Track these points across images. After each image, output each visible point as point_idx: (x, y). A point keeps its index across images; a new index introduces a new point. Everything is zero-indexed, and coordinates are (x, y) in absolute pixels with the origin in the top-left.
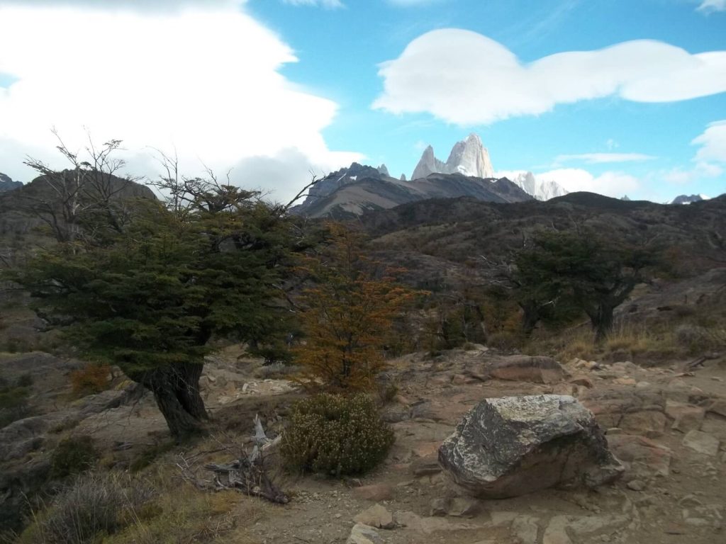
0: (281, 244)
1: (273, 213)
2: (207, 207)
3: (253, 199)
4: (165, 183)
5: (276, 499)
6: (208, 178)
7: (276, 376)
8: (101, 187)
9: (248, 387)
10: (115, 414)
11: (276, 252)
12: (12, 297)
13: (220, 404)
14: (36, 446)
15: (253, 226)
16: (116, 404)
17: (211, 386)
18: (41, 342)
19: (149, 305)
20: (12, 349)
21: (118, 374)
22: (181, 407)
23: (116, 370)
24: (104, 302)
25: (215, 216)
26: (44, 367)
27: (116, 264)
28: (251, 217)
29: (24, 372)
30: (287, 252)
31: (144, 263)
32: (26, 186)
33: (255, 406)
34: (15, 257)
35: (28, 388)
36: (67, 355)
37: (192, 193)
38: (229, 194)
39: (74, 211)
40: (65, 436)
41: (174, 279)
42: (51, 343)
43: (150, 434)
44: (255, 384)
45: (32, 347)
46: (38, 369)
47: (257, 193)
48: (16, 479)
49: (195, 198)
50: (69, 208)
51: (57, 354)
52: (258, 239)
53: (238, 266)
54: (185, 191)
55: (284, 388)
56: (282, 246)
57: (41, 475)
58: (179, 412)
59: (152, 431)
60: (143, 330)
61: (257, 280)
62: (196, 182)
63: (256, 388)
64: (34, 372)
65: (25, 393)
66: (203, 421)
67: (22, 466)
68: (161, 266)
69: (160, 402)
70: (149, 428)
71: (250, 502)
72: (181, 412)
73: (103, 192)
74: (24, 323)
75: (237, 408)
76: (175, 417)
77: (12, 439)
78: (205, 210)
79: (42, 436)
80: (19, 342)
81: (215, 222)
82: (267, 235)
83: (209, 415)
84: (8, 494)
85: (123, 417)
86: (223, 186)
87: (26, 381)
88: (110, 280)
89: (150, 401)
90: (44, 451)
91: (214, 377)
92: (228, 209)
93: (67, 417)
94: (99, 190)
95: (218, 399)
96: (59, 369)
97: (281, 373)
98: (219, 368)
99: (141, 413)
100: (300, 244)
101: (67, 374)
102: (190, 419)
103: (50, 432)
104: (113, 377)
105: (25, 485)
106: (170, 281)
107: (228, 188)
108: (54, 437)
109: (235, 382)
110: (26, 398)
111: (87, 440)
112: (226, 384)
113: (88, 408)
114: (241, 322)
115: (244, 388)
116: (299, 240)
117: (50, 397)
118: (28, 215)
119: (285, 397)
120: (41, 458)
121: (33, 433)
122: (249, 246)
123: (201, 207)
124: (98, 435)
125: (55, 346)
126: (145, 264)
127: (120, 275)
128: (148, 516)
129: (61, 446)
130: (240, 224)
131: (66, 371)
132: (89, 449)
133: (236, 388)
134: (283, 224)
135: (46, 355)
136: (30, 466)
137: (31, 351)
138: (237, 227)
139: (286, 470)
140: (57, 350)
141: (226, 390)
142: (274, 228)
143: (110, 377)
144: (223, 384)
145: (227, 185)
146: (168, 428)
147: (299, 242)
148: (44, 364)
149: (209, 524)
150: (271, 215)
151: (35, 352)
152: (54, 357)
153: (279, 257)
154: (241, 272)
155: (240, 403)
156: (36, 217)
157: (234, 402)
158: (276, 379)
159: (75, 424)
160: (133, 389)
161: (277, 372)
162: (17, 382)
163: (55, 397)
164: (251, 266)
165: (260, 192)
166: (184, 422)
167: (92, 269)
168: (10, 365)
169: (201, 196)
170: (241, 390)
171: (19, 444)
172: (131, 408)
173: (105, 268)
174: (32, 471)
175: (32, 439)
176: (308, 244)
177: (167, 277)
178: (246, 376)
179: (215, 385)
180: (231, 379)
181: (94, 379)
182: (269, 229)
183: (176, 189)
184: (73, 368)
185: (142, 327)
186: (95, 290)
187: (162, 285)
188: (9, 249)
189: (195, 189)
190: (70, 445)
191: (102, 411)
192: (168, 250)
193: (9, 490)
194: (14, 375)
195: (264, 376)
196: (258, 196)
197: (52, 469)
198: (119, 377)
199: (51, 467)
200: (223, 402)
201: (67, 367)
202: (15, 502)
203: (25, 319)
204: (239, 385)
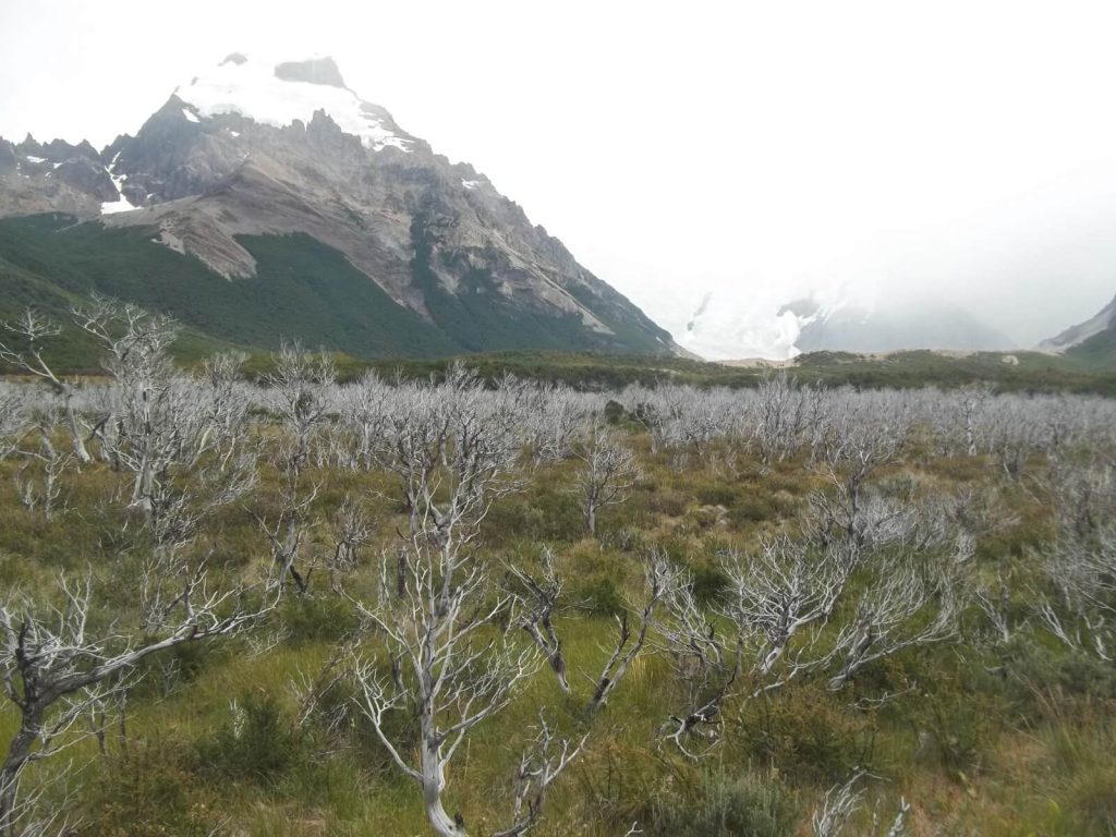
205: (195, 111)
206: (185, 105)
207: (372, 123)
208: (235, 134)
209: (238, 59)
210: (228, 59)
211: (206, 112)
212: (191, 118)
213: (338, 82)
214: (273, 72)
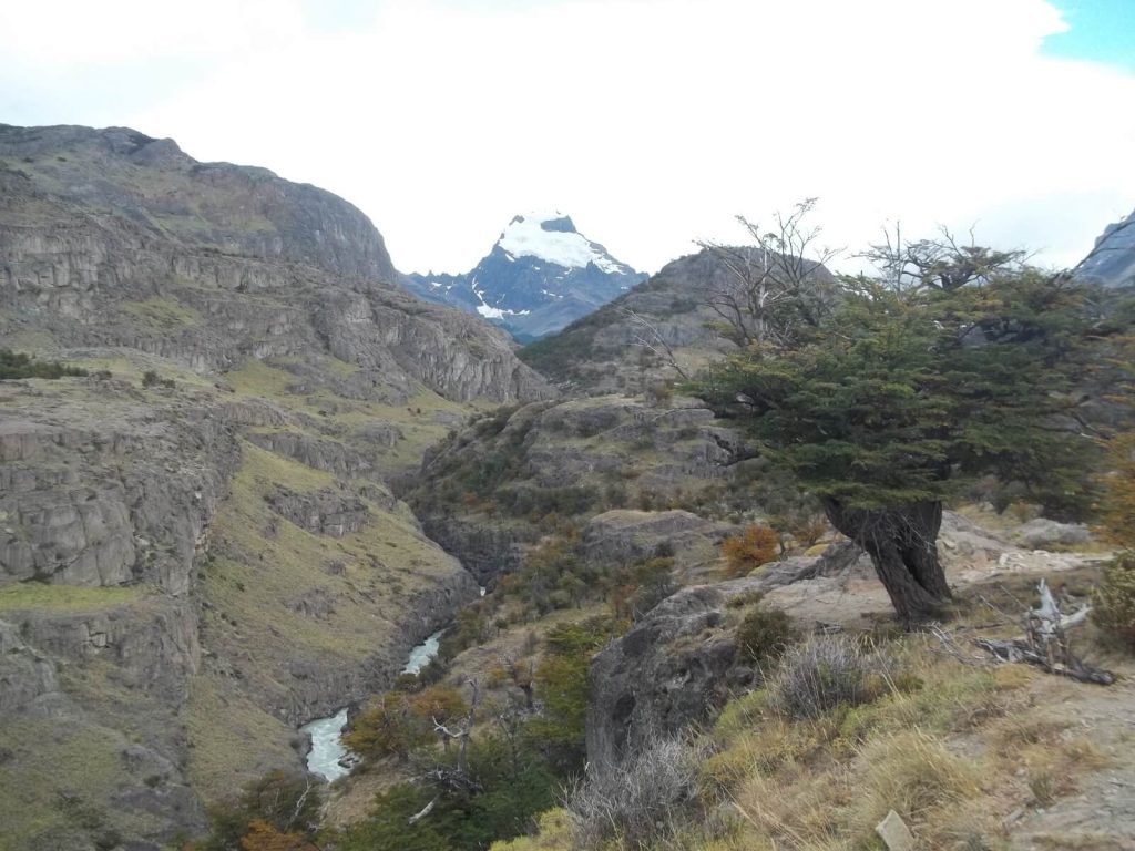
0: (1067, 329)
1: (1050, 282)
2: (939, 283)
3: (1014, 265)
4: (877, 253)
5: (1090, 677)
6: (940, 238)
7: (1053, 547)
8: (789, 267)
9: (1008, 559)
10: (812, 586)
11: (1057, 341)
12: (643, 434)
13: (965, 581)
14: (712, 621)
15: (1020, 305)
16: (809, 574)
17: (949, 554)
18: (682, 497)
19: (868, 426)
20: (646, 507)
21: (790, 545)
22: (911, 576)
23: (787, 539)
24: (811, 421)
25: (955, 294)
26: (687, 532)
27: (823, 371)
28: (1015, 291)
29: (663, 538)
30: (1075, 341)
31: (862, 366)
32: (654, 278)
33: (1026, 585)
34: (643, 378)
35: (669, 559)
36: (717, 516)
37: (918, 264)
38: (976, 261)
39: (761, 302)
40: (747, 610)
41: (906, 388)
42: (695, 498)
43: (864, 616)
44: (1020, 557)
45: (671, 504)
46: (680, 534)
47: (1017, 254)
48: (695, 659)
49: (922, 271)
50: (755, 299)
51: (704, 515)
52: (1027, 324)
53: (998, 364)
54: (907, 262)
55: (1070, 563)
56: (1067, 332)
57: (725, 657)
58: (909, 585)
59: (866, 611)
60: (867, 458)
61: (1030, 385)
62: (923, 246)
63: (1022, 561)
64: (675, 538)
65: (666, 567)
66: (945, 600)
67: (699, 644)
68: (885, 370)
69: (880, 569)
70: (861, 607)
71: (1051, 680)
72: (911, 584)
73: (792, 274)
74: (659, 470)
75: (996, 586)
76: (903, 590)
77: (682, 611)
78: (937, 287)
79: (717, 611)
80: (654, 496)
81: (954, 302)
82: (1046, 317)
83: (954, 593)
84: (687, 677)
85: (823, 591)
86: (963, 248)
87: (665, 551)
88: (817, 391)
89: (859, 571)
90: (724, 628)
91: (953, 541)
92: (975, 283)
93: (747, 589)
94: (788, 272)
95: (961, 575)
96: (706, 535)
97: (1062, 543)
98: (959, 530)
99: (850, 586)
100: (1100, 327)
101: (719, 543)
102: (925, 595)
103: (728, 606)
104: (783, 549)
105: (706, 669)
106: (902, 392)
107: (971, 250)
108: (733, 612)
109: (987, 550)
110: (669, 574)
111: (780, 615)
112: (972, 553)
113: (772, 578)
114: (1009, 447)
115: (1003, 560)
116: (1096, 321)
117: (699, 574)
118: (658, 319)
119: (1076, 573)
120: (722, 637)
121: (706, 605)
122: (1010, 336)
123: (931, 284)
124: (791, 612)
125: (700, 504)
126: (863, 369)
127: (833, 385)
128: (905, 687)
129: (747, 621)
130: (999, 302)
131: (717, 539)
132: (784, 629)
133: (989, 560)
134: (1067, 299)
135: (689, 515)
136: (709, 645)
137: (670, 509)
138: (993, 308)
139: (1103, 645)
140: (703, 508)
141: (975, 561)
142: (1052, 306)
143: (778, 549)
144: (967, 552)
145: (969, 245)
146: (893, 610)
147: (1098, 324)
148: (687, 528)
149: (996, 700)
150: (1047, 285)
151: (674, 511)
152: (699, 519)
153: (1063, 350)
154: (1001, 374)
155: (1000, 579)
156: (667, 321)
157: (987, 579)
158: (1052, 551)
159: (758, 597)
160: (833, 553)
161: (1055, 541)
162: (654, 552)
163: (705, 574)
164: (1017, 365)
165: (1023, 252)
166: (917, 601)
167: (794, 377)
168: (644, 527)
169: (930, 268)
170: (998, 563)
171: (691, 618)
172: (833, 579)
173: (809, 375)
174: (713, 651)
175: (705, 613)
176: (1113, 326)
177: (897, 386)
178: (1004, 544)
179: (955, 554)
180: (981, 546)
181: (756, 551)
182: (1044, 307)
183: (894, 259)
184: (725, 536)
185: (865, 453)
186: (798, 406)
187: (891, 395)
188: (637, 367)
189: (922, 257)
190: (759, 621)
191: (791, 583)
192: (893, 348)
193: (688, 672)
194: (649, 542)
195: (1032, 547)
196: (1021, 259)
197: (739, 651)
198: (791, 549)
199: (737, 648)
200: (971, 580)
201: (717, 533)
202: (697, 688)
203: (660, 465)
204: (993, 556)
205: (511, 255)
206: (507, 252)
207: (599, 255)
208: (538, 269)
209: (520, 219)
210: (514, 221)
211: (517, 255)
212: (511, 259)
213: (573, 230)
214: (539, 226)
